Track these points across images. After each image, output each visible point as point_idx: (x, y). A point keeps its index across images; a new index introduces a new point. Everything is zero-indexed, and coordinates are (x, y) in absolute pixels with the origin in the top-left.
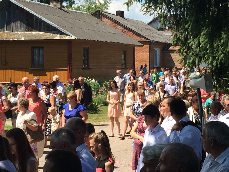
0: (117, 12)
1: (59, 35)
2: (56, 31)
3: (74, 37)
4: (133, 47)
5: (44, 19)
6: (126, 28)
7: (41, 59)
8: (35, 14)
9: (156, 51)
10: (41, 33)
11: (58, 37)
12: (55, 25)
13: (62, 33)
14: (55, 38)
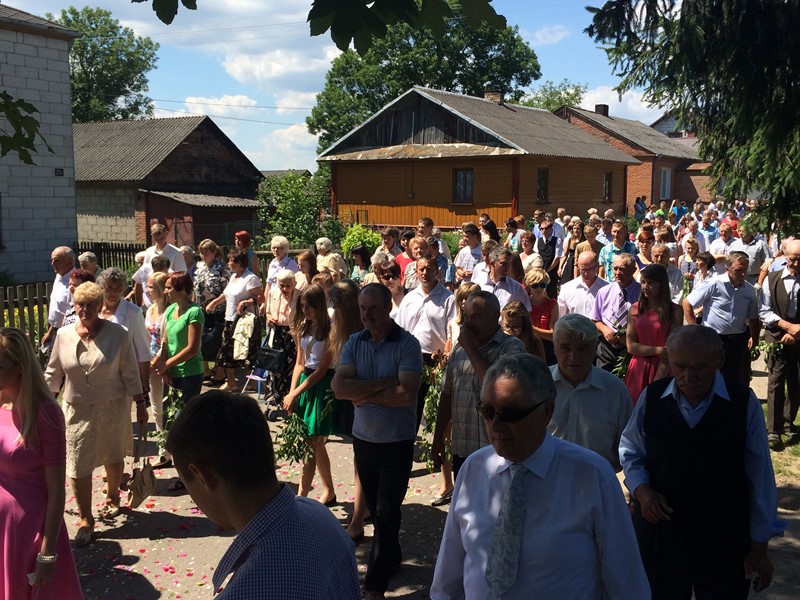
0: (597, 106)
1: (497, 149)
2: (494, 142)
3: (522, 152)
4: (624, 166)
5: (473, 122)
6: (612, 134)
7: (469, 187)
8: (460, 115)
9: (665, 172)
10: (468, 145)
11: (496, 151)
12: (492, 132)
13: (503, 145)
14: (492, 154)
